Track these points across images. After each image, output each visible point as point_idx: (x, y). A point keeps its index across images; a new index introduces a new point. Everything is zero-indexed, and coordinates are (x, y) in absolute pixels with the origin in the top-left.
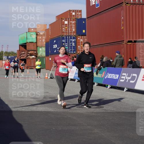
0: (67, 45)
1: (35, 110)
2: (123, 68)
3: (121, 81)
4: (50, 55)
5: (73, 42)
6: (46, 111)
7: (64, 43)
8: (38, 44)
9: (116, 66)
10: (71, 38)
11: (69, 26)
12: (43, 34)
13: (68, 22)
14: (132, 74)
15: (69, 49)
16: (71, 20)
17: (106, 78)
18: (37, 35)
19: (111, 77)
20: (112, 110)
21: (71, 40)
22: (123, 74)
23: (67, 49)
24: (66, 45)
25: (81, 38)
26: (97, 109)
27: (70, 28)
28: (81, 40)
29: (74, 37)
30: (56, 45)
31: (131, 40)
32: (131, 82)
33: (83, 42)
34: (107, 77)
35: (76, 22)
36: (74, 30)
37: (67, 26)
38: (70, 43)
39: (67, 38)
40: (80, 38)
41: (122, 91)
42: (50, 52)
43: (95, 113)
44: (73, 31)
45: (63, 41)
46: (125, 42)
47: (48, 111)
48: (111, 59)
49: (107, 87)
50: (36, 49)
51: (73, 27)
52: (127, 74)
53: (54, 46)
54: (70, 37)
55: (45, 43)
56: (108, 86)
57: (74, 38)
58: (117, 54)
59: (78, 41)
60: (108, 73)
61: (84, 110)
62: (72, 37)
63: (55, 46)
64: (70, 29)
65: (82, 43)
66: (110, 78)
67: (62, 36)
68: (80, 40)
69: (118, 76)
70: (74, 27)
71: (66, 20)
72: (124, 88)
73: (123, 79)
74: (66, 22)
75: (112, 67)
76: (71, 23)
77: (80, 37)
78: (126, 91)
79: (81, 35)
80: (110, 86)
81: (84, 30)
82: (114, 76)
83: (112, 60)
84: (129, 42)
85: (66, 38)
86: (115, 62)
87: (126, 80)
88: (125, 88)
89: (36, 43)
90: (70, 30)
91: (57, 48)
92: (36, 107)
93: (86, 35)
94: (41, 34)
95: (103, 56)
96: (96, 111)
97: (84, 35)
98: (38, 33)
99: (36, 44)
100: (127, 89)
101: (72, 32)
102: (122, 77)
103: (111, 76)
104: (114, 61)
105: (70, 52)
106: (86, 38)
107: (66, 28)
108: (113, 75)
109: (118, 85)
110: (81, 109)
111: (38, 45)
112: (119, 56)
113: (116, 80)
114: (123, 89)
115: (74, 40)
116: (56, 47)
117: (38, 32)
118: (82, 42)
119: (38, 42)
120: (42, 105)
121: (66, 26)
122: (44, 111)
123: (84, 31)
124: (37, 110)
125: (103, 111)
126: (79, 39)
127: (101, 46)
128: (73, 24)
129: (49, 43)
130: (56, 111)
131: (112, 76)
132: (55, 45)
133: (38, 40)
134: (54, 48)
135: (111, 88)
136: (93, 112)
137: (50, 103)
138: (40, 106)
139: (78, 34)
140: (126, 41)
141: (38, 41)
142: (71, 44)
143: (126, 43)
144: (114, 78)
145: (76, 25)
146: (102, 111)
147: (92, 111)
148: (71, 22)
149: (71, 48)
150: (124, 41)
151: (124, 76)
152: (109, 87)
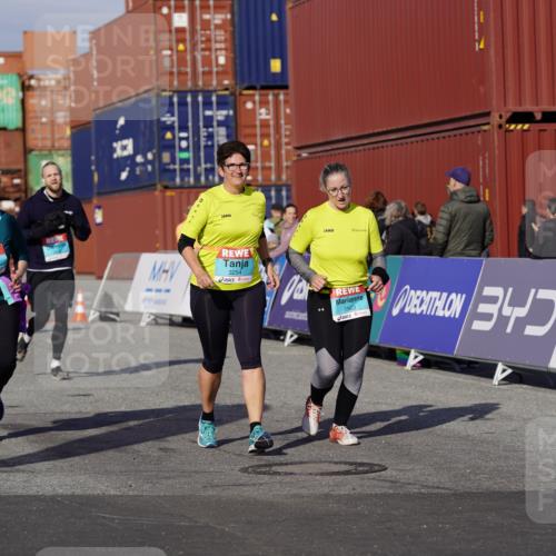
0: (187, 139)
1: (20, 492)
2: (485, 261)
3: (478, 325)
4: (99, 194)
5: (220, 124)
6: (80, 497)
7: (171, 128)
8: (30, 136)
9: (451, 246)
10: (208, 104)
11: (199, 37)
12: (58, 82)
13: (192, 20)
14: (533, 291)
15: (197, 163)
16: (208, 7)
17: (395, 312)
18: (25, 88)
19: (424, 307)
20: (433, 480)
21: (208, 113)
22: (489, 291)
23: (186, 161)
24: (181, 139)
25: (264, 103)
26: (349, 477)
27: (203, 50)
28: (263, 111)
29: (224, 96)
30: (129, 143)
31: (527, 107)
32: (531, 330)
33: (272, 123)
34: (402, 310)
35: (233, 14)
36: (222, 60)
37: (184, 41)
38: (203, 133)
39: (186, 104)
40: (254, 102)
41: (483, 382)
42: (96, 178)
43: (339, 499)
44: (217, 65)
45: (164, 119)
46: (495, 119)
47: (89, 492)
48: (422, 213)
49: (404, 363)
50: (21, 166)
51: (218, 46)
52: (510, 290)
53: (117, 145)
54: (200, 98)
55: (68, 132)
56: (408, 354)
57: (222, 104)
58: (455, 185)
59: (243, 120)
60: (408, 287)
61: (280, 482)
62: (214, 99)
63: (124, 148)
64: (203, 57)
65: (265, 131)
66: (418, 311)
67: (158, 95)
68: (254, 110)
69: (458, 301)
70: (223, 46)
71: (179, 8)
72: (495, 366)
73: (487, 317)
74: (181, 20)
75: (431, 254)
76: (206, 25)
77: (257, 98)
78: (504, 379)
79: (263, 88)
80: (421, 357)
81: (274, 57)
82: (439, 304)
83: (426, 220)
84: (517, 118)
85: (182, 104)
86: (441, 229)
87: (503, 320)
88: (500, 367)
89: (23, 130)
90: (199, 57)
91: (131, 158)
92: (23, 471)
93: (285, 87)
94: (47, 83)
95: (378, 194)
96: (343, 491)
97: (278, 84)
98: (31, 77)
99: (19, 136)
100: (509, 371)
101: (210, 73)
102: (483, 308)
103: (422, 302)
104: (439, 221)
105: (203, 179)
106: (286, 102)
107: (181, 47)
108: (435, 294)
109: (459, 351)
110: (266, 478)
111: (30, 144)
112: (462, 196)
113: (453, 325)
114: (486, 370)
115: (224, 112)
116: (130, 150)
117: (30, 72)
118: (268, 126)
119: (30, 127)
120: (60, 463)
121: (178, 41)
122: (69, 493)
123: (276, 65)
124: (33, 491)
125: (383, 491)
126: (249, 105)
127: (365, 141)
128: (217, 27)
129: (93, 130)
130: (131, 493)
131: (427, 300)
132: (125, 142)
133: (29, 115)
134: (118, 158)
135: (426, 364)
136: (327, 496)
137: (102, 449)
138: (48, 470)
139: (243, 81)
140: (501, 117)
141: (29, 121)
142: (210, 137)
143: (500, 126)
144: (440, 313)
145: (233, 33)
146: (378, 491)
147: (326, 490)
148: (207, 17)
149: (209, 159)
150: (488, 114)
151: (493, 300)
152: (412, 360)
